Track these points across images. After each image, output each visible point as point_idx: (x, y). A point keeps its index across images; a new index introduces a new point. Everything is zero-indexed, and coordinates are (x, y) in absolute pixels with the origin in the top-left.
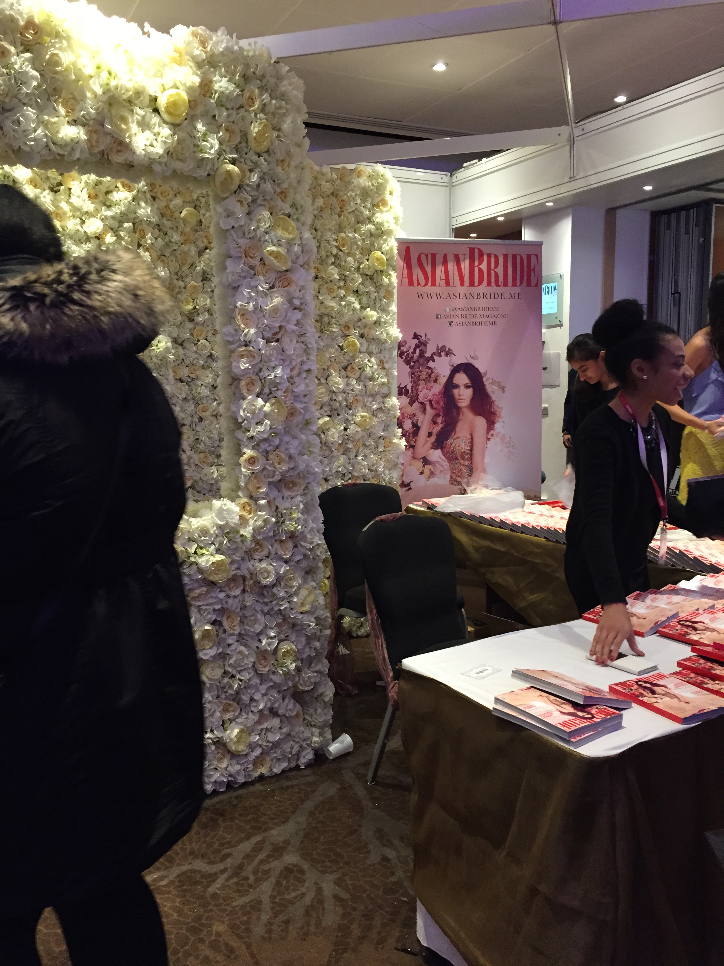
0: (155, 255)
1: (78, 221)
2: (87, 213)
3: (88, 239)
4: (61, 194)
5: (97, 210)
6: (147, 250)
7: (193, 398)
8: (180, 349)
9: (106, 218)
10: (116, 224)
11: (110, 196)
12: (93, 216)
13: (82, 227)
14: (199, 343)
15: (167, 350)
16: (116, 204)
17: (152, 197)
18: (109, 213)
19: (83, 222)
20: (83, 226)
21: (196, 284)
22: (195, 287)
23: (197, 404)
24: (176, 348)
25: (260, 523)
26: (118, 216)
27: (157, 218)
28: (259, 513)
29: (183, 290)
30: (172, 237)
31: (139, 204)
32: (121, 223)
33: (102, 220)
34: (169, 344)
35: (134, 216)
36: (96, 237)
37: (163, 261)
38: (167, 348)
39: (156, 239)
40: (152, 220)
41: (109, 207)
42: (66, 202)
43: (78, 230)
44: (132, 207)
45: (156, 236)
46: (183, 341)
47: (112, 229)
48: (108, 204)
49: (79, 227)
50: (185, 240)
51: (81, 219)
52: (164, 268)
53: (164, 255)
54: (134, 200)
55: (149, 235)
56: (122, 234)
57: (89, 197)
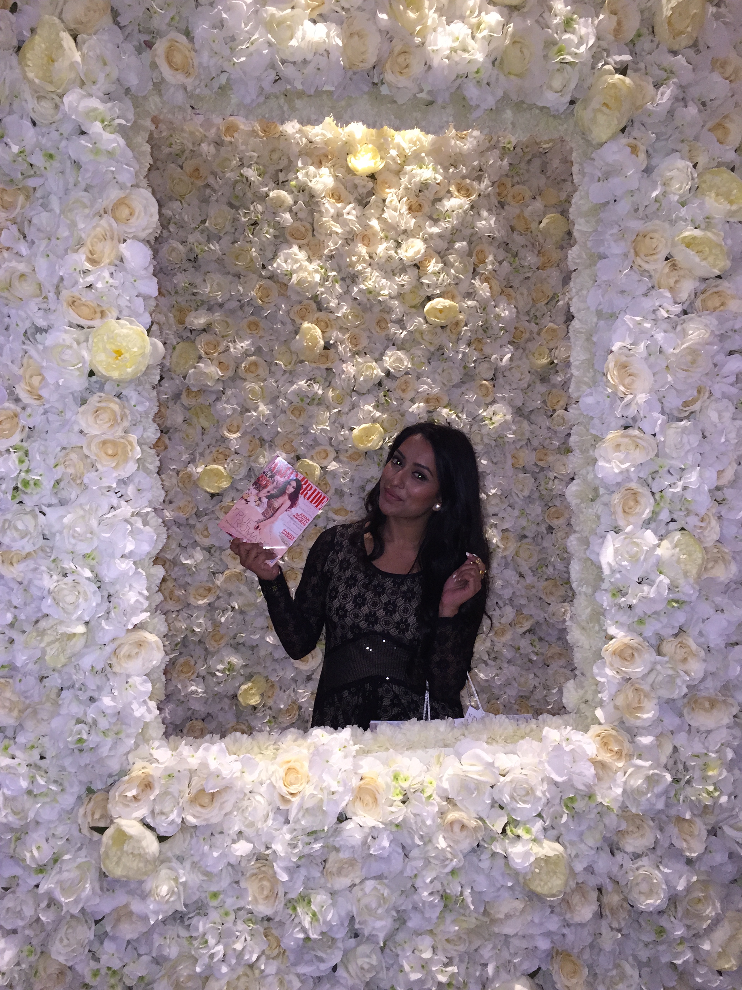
0: (497, 289)
1: (392, 244)
2: (405, 231)
3: (403, 269)
4: (371, 208)
5: (419, 227)
6: (486, 280)
7: (541, 497)
8: (525, 424)
9: (431, 236)
10: (443, 245)
11: (438, 206)
12: (414, 236)
13: (396, 252)
14: (556, 414)
15: (505, 425)
16: (446, 215)
17: (499, 202)
18: (435, 230)
19: (399, 245)
20: (399, 251)
21: (555, 327)
22: (553, 330)
23: (547, 506)
24: (519, 422)
25: (638, 782)
26: (448, 233)
27: (503, 232)
28: (639, 762)
29: (535, 335)
30: (525, 258)
31: (479, 214)
32: (451, 242)
33: (425, 240)
34: (509, 417)
35: (471, 231)
36: (415, 265)
37: (508, 295)
38: (506, 422)
39: (500, 263)
40: (497, 235)
41: (435, 221)
42: (378, 219)
43: (390, 258)
44: (469, 219)
45: (500, 258)
46: (531, 412)
47: (439, 253)
48: (435, 217)
49: (392, 252)
50: (543, 263)
51: (396, 241)
52: (508, 304)
53: (511, 287)
54: (472, 207)
55: (491, 258)
56: (451, 258)
57: (410, 209)
